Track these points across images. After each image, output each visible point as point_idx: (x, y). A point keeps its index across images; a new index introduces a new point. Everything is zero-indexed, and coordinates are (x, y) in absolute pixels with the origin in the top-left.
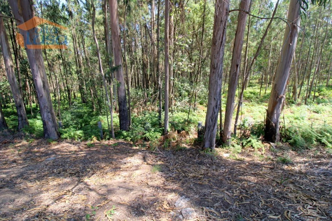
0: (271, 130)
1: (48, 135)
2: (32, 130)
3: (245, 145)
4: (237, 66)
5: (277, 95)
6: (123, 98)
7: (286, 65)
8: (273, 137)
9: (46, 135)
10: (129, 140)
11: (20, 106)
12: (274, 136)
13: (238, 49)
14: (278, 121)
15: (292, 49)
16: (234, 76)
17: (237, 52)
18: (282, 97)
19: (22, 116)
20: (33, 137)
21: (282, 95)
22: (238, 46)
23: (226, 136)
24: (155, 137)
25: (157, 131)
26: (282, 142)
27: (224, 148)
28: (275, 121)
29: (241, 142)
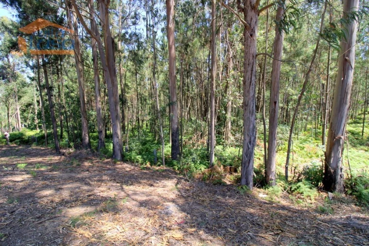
0: (329, 176)
1: (115, 156)
2: (106, 152)
3: (294, 191)
4: (275, 103)
5: (333, 135)
6: (175, 129)
7: (341, 101)
8: (332, 186)
9: (114, 156)
10: (176, 169)
11: (101, 132)
12: (333, 184)
13: (274, 86)
14: (337, 167)
15: (347, 84)
16: (273, 113)
17: (274, 89)
18: (340, 138)
19: (101, 139)
20: (105, 157)
21: (340, 135)
22: (275, 83)
23: (269, 176)
24: (199, 169)
25: (203, 164)
26: (346, 193)
27: (266, 189)
28: (334, 166)
29: (290, 186)
